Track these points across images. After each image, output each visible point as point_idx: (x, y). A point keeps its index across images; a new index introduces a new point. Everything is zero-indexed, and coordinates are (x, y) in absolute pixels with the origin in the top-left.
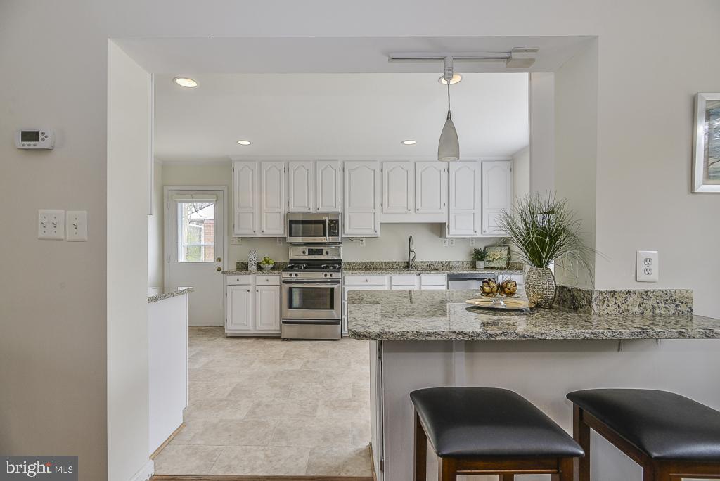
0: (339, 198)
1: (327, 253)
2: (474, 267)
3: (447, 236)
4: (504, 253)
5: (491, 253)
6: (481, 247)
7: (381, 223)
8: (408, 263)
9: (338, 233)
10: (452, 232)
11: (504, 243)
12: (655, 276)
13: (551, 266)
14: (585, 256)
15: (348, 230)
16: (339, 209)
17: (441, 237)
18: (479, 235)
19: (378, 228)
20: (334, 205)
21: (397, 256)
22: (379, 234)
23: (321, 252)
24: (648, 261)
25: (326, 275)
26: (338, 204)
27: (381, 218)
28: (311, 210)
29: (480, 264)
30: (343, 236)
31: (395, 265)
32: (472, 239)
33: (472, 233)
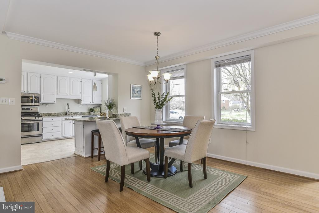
0: (39, 88)
1: (32, 109)
2: (90, 114)
3: (81, 103)
4: (99, 109)
5: (95, 109)
6: (92, 107)
7: (57, 99)
8: (66, 113)
9: (38, 102)
10: (83, 102)
11: (99, 106)
12: (126, 111)
13: (112, 110)
14: (117, 108)
15: (43, 101)
16: (39, 92)
17: (78, 104)
18: (92, 103)
19: (55, 100)
20: (36, 91)
21: (62, 110)
22: (56, 102)
23: (29, 109)
24: (125, 109)
25: (35, 118)
26: (38, 90)
27: (56, 97)
28: (25, 92)
29: (92, 113)
30: (41, 103)
31: (61, 114)
32: (89, 105)
33: (90, 103)
